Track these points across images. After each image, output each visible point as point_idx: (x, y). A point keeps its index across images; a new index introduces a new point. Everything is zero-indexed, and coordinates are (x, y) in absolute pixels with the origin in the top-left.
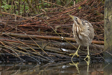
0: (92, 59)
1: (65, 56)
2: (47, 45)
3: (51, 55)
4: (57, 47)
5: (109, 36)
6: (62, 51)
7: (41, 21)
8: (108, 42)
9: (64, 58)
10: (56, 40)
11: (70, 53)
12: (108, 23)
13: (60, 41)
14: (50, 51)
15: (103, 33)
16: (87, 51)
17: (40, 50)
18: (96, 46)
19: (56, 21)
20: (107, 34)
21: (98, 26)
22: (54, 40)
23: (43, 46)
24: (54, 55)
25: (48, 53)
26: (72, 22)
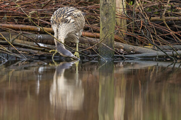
0: (82, 58)
1: (43, 53)
2: (17, 38)
3: (23, 51)
4: (31, 41)
5: (107, 23)
6: (39, 46)
7: (7, 4)
8: (105, 33)
9: (42, 56)
10: (30, 30)
11: (51, 49)
12: (105, 4)
13: (36, 32)
14: (20, 46)
15: (98, 22)
16: (75, 47)
17: (6, 44)
18: (89, 40)
19: (29, 4)
20: (105, 21)
21: (91, 11)
22: (26, 31)
23: (11, 40)
24: (26, 51)
25: (18, 48)
26: (53, 6)
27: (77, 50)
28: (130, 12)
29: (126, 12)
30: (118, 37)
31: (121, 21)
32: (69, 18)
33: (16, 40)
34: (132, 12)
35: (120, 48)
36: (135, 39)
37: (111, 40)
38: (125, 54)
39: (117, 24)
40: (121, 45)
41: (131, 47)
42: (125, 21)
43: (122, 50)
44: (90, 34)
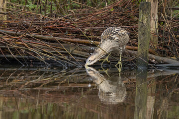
0: (124, 66)
2: (75, 49)
3: (79, 60)
4: (85, 51)
5: (144, 41)
7: (68, 22)
8: (141, 48)
10: (85, 44)
12: (142, 26)
13: (89, 45)
14: (77, 56)
15: (137, 38)
16: (119, 57)
17: (67, 54)
18: (129, 52)
19: (85, 23)
20: (142, 39)
21: (132, 30)
22: (82, 44)
23: (71, 50)
24: (82, 60)
25: (75, 57)
26: (103, 25)
27: (120, 60)
28: (161, 31)
29: (157, 31)
30: (151, 50)
31: (154, 38)
32: (114, 36)
33: (75, 51)
34: (162, 31)
35: (152, 59)
36: (164, 52)
37: (146, 53)
38: (156, 64)
39: (151, 40)
40: (153, 56)
41: (160, 58)
42: (157, 38)
43: (154, 60)
44: (130, 47)
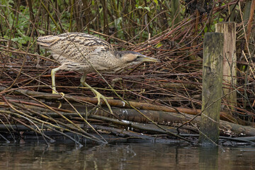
3: (103, 130)
5: (211, 98)
12: (209, 74)
15: (200, 93)
16: (170, 125)
20: (208, 95)
24: (107, 130)
26: (143, 71)
28: (241, 81)
29: (236, 81)
30: (224, 114)
35: (227, 129)
36: (247, 118)
38: (233, 137)
40: (228, 125)
41: (241, 128)
43: (229, 131)
